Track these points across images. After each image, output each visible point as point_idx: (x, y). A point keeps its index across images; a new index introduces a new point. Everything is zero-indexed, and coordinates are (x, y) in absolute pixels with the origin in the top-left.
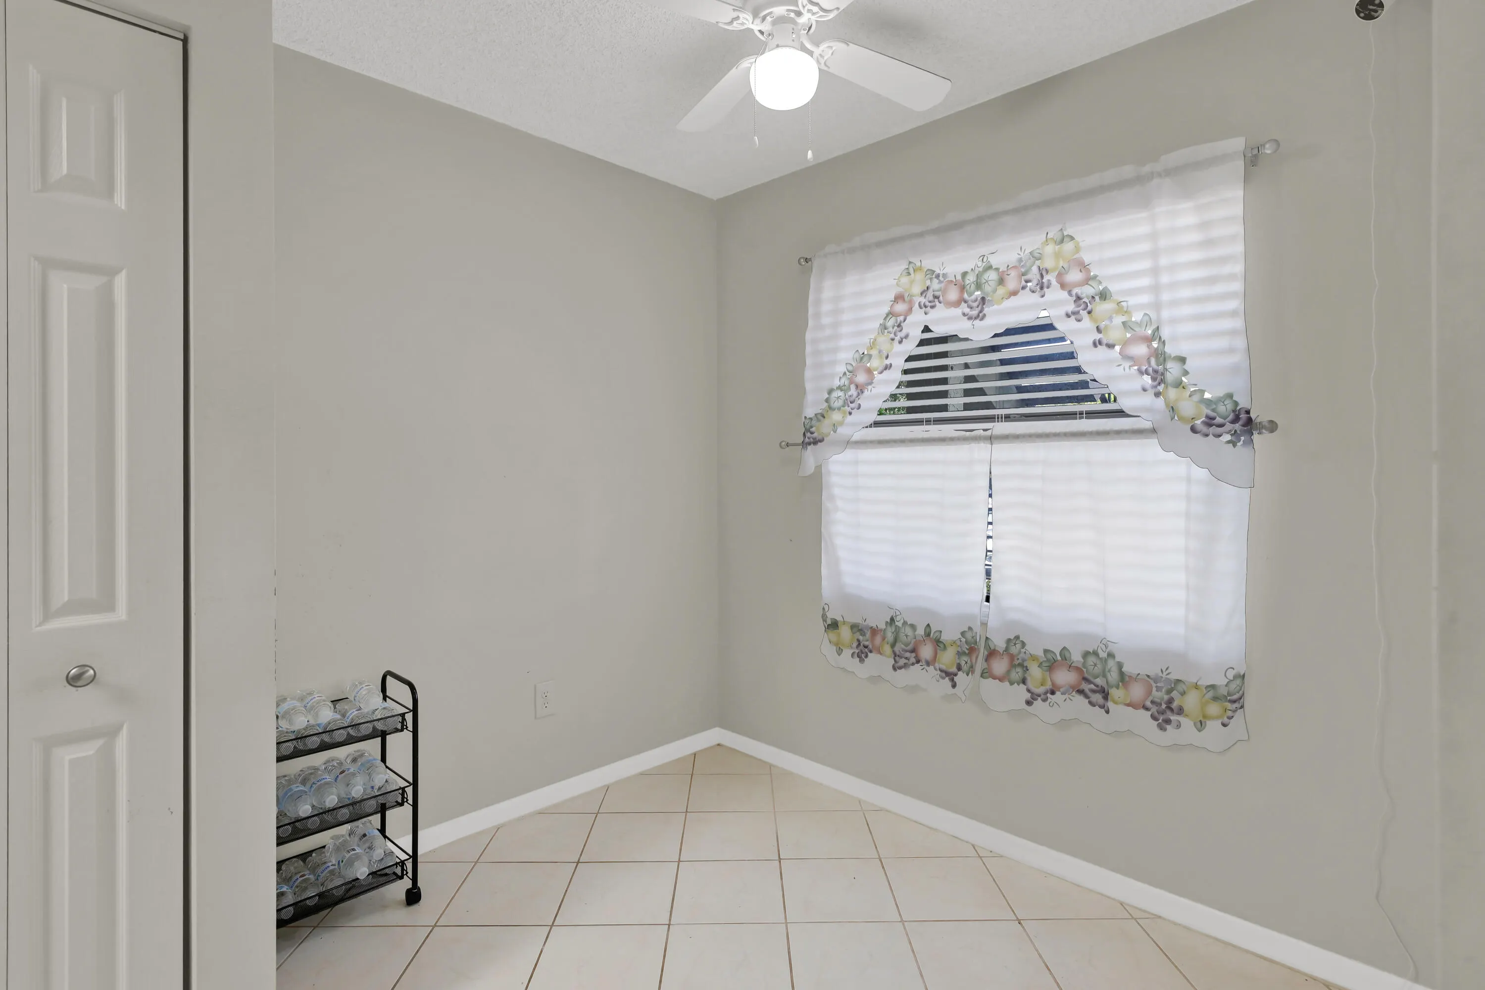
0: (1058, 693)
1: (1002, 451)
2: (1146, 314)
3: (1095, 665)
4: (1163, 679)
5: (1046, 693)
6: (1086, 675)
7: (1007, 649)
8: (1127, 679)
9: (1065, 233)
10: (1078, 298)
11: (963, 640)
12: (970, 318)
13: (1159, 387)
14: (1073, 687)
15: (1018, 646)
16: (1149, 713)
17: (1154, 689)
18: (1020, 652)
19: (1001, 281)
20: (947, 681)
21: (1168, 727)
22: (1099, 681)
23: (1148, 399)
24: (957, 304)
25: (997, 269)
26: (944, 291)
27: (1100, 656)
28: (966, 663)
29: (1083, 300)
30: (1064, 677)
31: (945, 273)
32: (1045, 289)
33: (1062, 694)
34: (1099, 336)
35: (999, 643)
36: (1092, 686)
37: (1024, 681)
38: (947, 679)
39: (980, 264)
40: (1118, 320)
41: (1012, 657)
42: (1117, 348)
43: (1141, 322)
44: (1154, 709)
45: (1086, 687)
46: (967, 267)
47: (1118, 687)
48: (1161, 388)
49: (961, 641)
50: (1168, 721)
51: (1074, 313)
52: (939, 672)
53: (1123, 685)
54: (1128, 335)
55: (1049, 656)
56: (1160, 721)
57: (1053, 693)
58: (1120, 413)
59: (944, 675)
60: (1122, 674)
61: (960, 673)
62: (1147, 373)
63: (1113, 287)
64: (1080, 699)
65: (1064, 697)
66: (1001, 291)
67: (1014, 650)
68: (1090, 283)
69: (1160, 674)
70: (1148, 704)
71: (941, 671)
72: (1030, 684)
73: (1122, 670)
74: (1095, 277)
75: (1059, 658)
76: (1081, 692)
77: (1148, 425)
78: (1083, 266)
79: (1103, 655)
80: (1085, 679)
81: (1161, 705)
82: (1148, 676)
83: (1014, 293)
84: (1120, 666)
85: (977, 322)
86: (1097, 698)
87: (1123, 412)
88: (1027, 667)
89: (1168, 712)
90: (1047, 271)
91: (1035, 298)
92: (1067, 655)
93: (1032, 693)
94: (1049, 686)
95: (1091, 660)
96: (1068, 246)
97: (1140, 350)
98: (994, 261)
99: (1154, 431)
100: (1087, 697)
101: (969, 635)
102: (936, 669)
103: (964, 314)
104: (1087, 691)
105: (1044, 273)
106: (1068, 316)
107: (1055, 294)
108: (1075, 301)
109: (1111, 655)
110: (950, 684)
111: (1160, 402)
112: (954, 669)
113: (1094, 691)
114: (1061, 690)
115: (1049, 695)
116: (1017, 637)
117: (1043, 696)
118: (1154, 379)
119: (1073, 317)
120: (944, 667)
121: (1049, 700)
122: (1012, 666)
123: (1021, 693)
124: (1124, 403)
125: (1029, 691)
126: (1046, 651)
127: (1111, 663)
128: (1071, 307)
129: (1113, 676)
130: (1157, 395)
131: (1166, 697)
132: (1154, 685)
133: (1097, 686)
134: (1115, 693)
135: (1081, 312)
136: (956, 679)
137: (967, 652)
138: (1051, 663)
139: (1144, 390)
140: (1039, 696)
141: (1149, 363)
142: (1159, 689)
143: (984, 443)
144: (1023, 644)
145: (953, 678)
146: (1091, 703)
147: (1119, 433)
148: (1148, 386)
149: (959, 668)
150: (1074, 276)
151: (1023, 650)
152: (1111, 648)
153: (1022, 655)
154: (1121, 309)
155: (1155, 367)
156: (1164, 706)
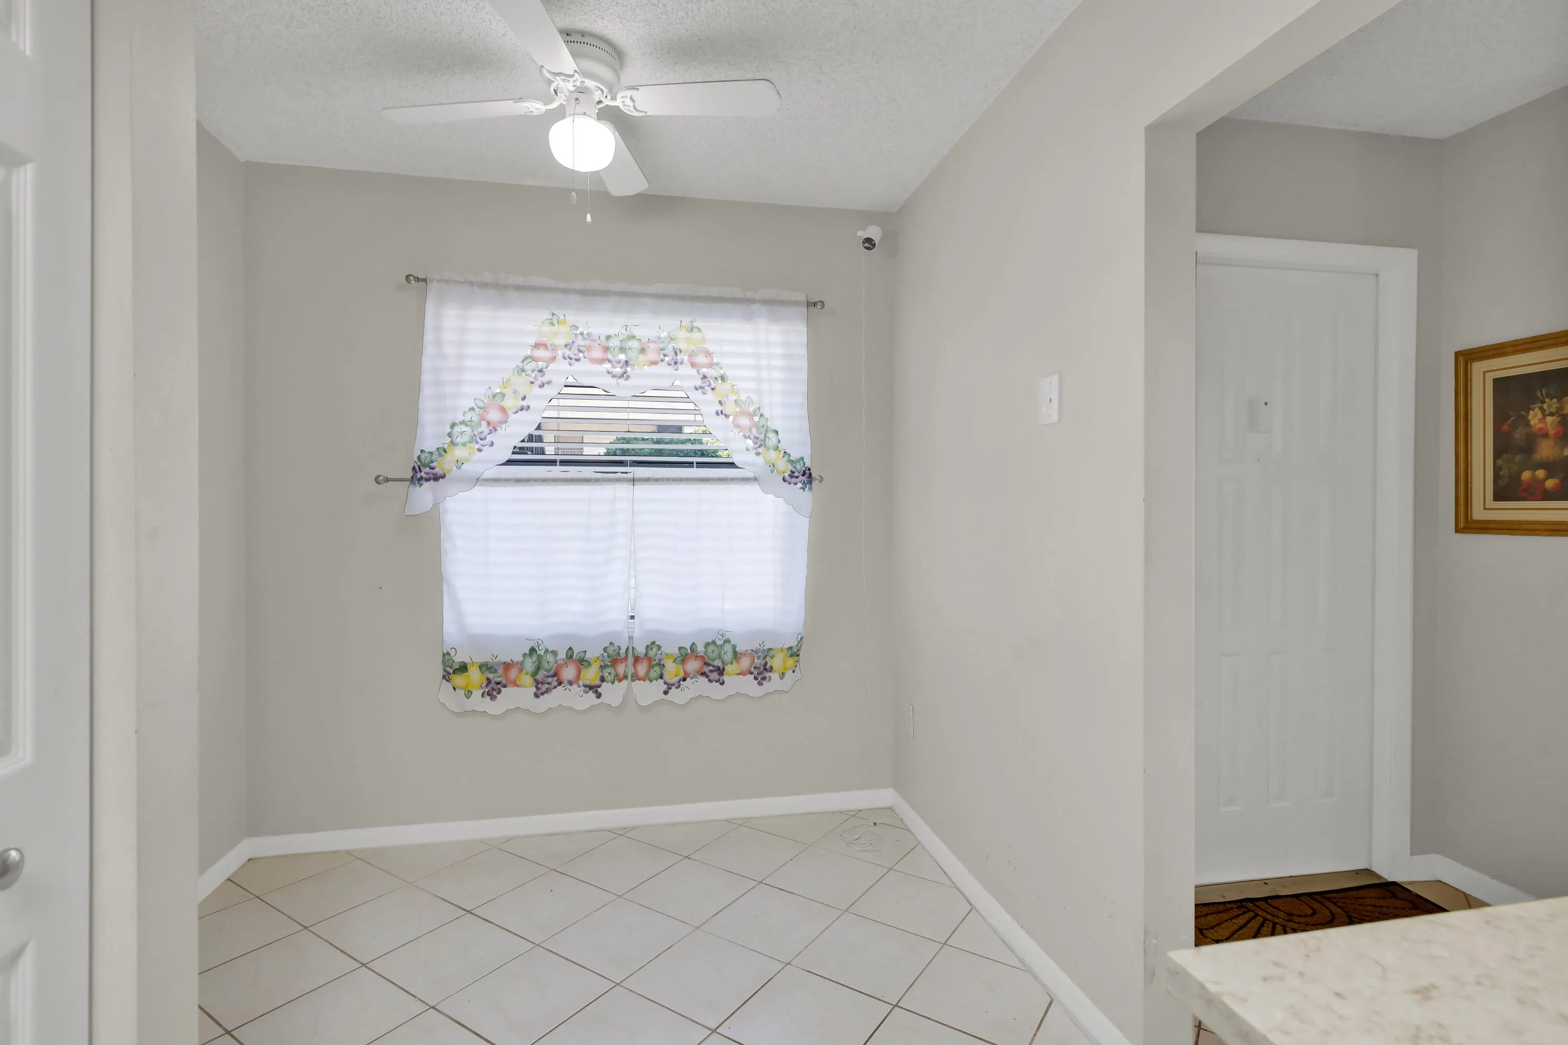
0: (688, 679)
1: (641, 491)
2: (748, 397)
3: (713, 651)
4: (761, 650)
5: (679, 682)
6: (707, 661)
7: (646, 655)
8: (739, 655)
9: (695, 325)
10: (705, 377)
11: (606, 654)
12: (614, 376)
13: (759, 449)
14: (698, 672)
15: (655, 650)
16: (753, 676)
17: (756, 658)
18: (656, 654)
19: (643, 351)
20: (591, 694)
21: (764, 682)
22: (717, 663)
23: (751, 457)
24: (602, 361)
25: (640, 340)
26: (589, 348)
27: (717, 644)
28: (610, 674)
29: (708, 379)
30: (693, 665)
31: (590, 331)
32: (679, 365)
33: (691, 679)
34: (720, 408)
35: (641, 650)
36: (711, 668)
37: (661, 677)
38: (591, 692)
39: (624, 332)
40: (732, 398)
41: (650, 659)
42: (731, 418)
43: (746, 401)
44: (756, 672)
45: (706, 669)
46: (612, 331)
47: (732, 663)
48: (760, 450)
49: (603, 656)
50: (764, 678)
51: (701, 387)
52: (583, 688)
53: (736, 661)
54: (738, 410)
55: (683, 652)
56: (759, 679)
57: (684, 679)
58: (732, 465)
59: (587, 689)
60: (735, 653)
61: (604, 684)
62: (749, 437)
63: (729, 373)
64: (703, 680)
65: (693, 680)
66: (642, 358)
67: (651, 654)
68: (713, 367)
69: (759, 647)
70: (752, 669)
71: (585, 686)
72: (666, 677)
73: (736, 650)
74: (717, 364)
75: (689, 652)
76: (703, 674)
77: (751, 475)
78: (708, 354)
79: (719, 642)
80: (707, 664)
81: (760, 668)
82: (752, 650)
83: (654, 363)
84: (734, 647)
85: (621, 381)
86: (715, 676)
87: (734, 464)
88: (663, 664)
89: (765, 672)
90: (681, 351)
91: (670, 370)
92: (694, 647)
93: (668, 685)
94: (682, 675)
95: (711, 648)
96: (696, 335)
97: (745, 421)
98: (637, 332)
99: (756, 479)
100: (707, 677)
101: (610, 650)
102: (579, 686)
103: (608, 372)
104: (707, 672)
105: (678, 352)
106: (697, 389)
107: (685, 370)
108: (702, 378)
109: (727, 641)
110: (594, 696)
111: (760, 460)
112: (598, 682)
113: (711, 671)
114: (690, 676)
115: (681, 682)
116: (653, 643)
117: (676, 685)
118: (755, 443)
119: (700, 391)
120: (588, 683)
121: (681, 686)
122: (650, 667)
123: (660, 685)
124: (735, 459)
125: (665, 683)
126: (680, 648)
127: (728, 647)
128: (699, 383)
129: (728, 656)
130: (758, 454)
131: (763, 662)
132: (756, 655)
133: (714, 667)
134: (729, 668)
135: (706, 387)
136: (599, 690)
137: (609, 664)
138: (684, 656)
139: (748, 450)
140: (673, 685)
141: (750, 430)
142: (759, 658)
143: (628, 484)
144: (659, 647)
145: (597, 690)
146: (710, 681)
147: (733, 480)
148: (750, 448)
149: (603, 679)
150: (701, 359)
151: (660, 652)
152: (728, 636)
153: (658, 656)
154: (733, 390)
155: (756, 435)
156: (762, 668)
